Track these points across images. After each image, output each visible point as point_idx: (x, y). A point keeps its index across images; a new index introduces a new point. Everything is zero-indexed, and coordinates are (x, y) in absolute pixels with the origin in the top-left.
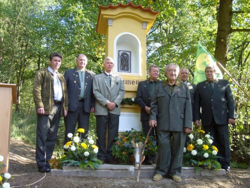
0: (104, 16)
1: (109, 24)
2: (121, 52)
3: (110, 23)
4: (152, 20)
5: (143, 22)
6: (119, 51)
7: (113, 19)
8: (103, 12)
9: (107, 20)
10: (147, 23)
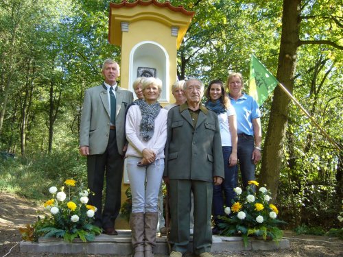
0: (116, 18)
1: (123, 30)
2: (142, 69)
3: (124, 27)
4: (185, 23)
5: (172, 27)
6: (139, 68)
7: (128, 23)
8: (114, 12)
9: (120, 23)
10: (178, 28)
